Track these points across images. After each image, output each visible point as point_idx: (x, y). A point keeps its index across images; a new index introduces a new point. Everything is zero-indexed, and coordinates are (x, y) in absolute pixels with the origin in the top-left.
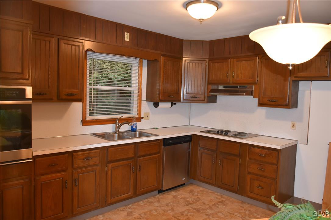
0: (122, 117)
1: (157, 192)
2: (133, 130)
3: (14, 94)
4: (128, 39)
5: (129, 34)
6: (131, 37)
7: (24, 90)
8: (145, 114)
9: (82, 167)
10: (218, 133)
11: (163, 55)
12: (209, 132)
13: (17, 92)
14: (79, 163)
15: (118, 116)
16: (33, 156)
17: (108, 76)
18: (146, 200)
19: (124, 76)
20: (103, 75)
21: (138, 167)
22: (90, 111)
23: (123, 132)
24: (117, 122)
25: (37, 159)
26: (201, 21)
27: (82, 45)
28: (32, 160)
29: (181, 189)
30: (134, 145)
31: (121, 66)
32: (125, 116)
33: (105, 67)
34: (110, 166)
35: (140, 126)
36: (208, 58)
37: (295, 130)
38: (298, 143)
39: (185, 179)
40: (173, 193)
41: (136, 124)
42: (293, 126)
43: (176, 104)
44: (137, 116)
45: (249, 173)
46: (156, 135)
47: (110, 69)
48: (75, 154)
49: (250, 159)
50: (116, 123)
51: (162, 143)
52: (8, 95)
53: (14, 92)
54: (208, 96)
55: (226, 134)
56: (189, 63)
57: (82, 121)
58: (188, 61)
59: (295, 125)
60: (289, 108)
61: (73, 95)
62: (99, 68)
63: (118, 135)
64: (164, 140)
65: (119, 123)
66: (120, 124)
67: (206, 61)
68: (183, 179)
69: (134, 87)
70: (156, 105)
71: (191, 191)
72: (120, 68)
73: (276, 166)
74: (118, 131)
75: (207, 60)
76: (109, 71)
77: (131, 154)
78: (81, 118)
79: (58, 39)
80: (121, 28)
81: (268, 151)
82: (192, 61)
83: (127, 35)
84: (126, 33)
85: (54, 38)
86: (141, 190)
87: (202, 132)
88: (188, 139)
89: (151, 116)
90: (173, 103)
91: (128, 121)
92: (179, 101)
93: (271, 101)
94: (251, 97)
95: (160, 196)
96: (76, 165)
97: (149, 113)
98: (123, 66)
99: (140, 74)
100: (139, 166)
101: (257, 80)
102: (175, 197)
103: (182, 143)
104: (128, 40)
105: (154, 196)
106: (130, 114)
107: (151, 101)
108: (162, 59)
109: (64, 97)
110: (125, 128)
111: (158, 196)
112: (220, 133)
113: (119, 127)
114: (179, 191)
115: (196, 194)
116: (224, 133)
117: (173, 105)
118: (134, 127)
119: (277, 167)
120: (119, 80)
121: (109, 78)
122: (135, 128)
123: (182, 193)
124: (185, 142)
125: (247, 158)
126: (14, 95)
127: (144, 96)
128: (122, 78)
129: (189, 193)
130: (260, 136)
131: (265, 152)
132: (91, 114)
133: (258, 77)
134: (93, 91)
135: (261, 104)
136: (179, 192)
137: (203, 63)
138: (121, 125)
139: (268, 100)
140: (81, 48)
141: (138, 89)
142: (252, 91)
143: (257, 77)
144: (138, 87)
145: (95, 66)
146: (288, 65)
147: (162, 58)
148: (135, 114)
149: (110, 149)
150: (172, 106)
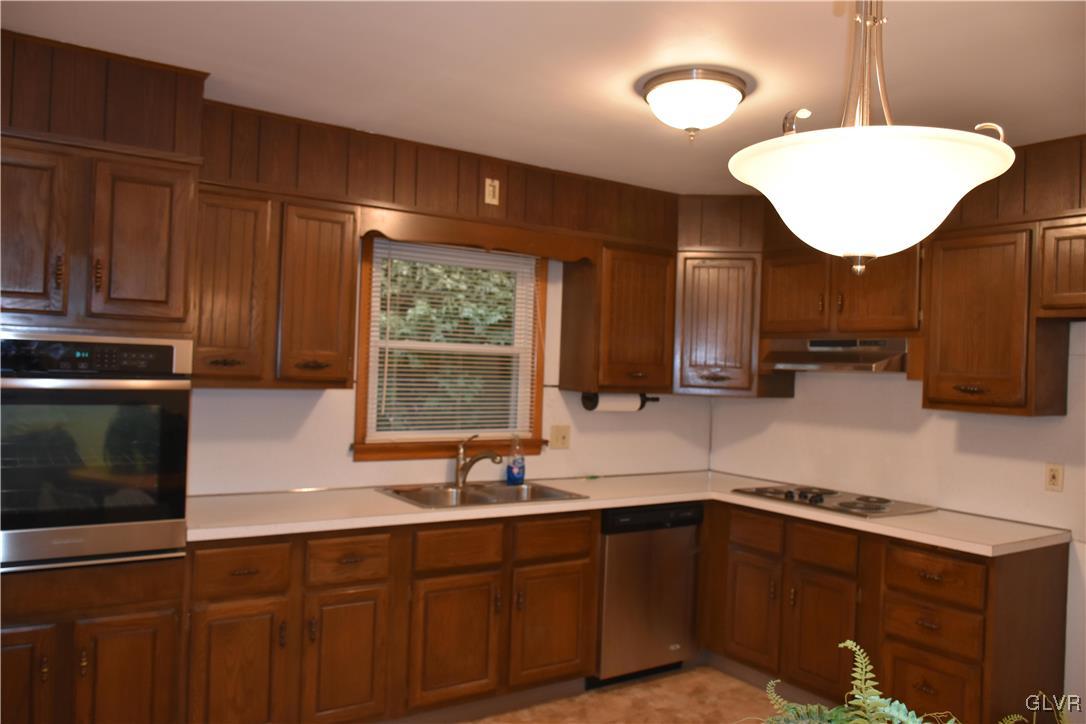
0: (476, 436)
1: (580, 683)
2: (513, 479)
3: (142, 360)
4: (494, 196)
5: (497, 183)
6: (505, 194)
7: (170, 349)
8: (556, 429)
9: (335, 585)
10: (788, 497)
11: (608, 245)
12: (760, 493)
13: (151, 356)
14: (323, 571)
15: (465, 435)
16: (189, 543)
17: (457, 314)
18: (543, 708)
19: (507, 313)
20: (444, 310)
21: (515, 597)
22: (378, 416)
23: (478, 486)
24: (462, 451)
25: (199, 552)
26: (692, 133)
27: (352, 220)
28: (183, 554)
29: (666, 679)
30: (500, 527)
31: (498, 281)
32: (485, 435)
33: (449, 286)
34: (424, 585)
35: (536, 468)
36: (760, 249)
37: (1062, 491)
38: (1071, 540)
39: (678, 647)
40: (637, 692)
41: (523, 459)
42: (1054, 477)
43: (657, 400)
44: (528, 435)
45: (891, 637)
46: (579, 497)
47: (466, 291)
48: (311, 543)
49: (891, 587)
50: (456, 456)
51: (598, 524)
52: (125, 363)
53: (143, 356)
54: (761, 376)
55: (816, 502)
56: (699, 267)
57: (353, 447)
58: (696, 262)
59: (1059, 477)
60: (1029, 414)
61: (317, 366)
62: (433, 289)
63: (462, 493)
64: (605, 513)
65: (465, 456)
66: (468, 460)
67: (753, 260)
68: (672, 648)
69: (521, 343)
70: (590, 402)
71: (698, 691)
72: (495, 290)
73: (980, 618)
74: (464, 482)
75: (758, 258)
76: (461, 296)
77: (492, 554)
78: (349, 438)
79: (282, 205)
80: (472, 166)
81: (950, 563)
82: (708, 262)
83: (490, 185)
84: (488, 182)
85: (270, 203)
86: (525, 673)
87: (738, 491)
88: (689, 514)
89: (574, 437)
90: (649, 396)
91: (493, 450)
92: (668, 388)
93: (965, 391)
94: (900, 379)
95: (589, 698)
96: (313, 579)
97: (569, 427)
98: (506, 281)
99: (538, 304)
100: (519, 596)
101: (919, 322)
102: (638, 705)
103: (668, 525)
104: (495, 202)
105: (570, 695)
106: (506, 427)
107: (575, 389)
108: (604, 255)
109: (294, 372)
110: (487, 471)
111: (585, 697)
112: (796, 498)
113: (466, 468)
114: (659, 686)
115: (713, 699)
116: (810, 496)
117: (649, 405)
118: (516, 471)
119: (985, 621)
120: (491, 325)
121: (459, 319)
122: (518, 473)
123: (665, 695)
124: (678, 523)
125: (883, 587)
126: (143, 363)
127: (552, 374)
128: (500, 317)
129: (690, 695)
130: (939, 511)
131: (940, 564)
132: (383, 424)
133: (920, 309)
134: (387, 356)
135: (932, 402)
136: (657, 691)
137: (743, 268)
138: (472, 463)
139: (955, 388)
140: (349, 227)
141: (533, 350)
142: (903, 358)
143: (917, 307)
144: (534, 345)
145: (420, 283)
146: (850, 261)
147: (606, 255)
148: (521, 429)
149: (421, 534)
150: (642, 406)
